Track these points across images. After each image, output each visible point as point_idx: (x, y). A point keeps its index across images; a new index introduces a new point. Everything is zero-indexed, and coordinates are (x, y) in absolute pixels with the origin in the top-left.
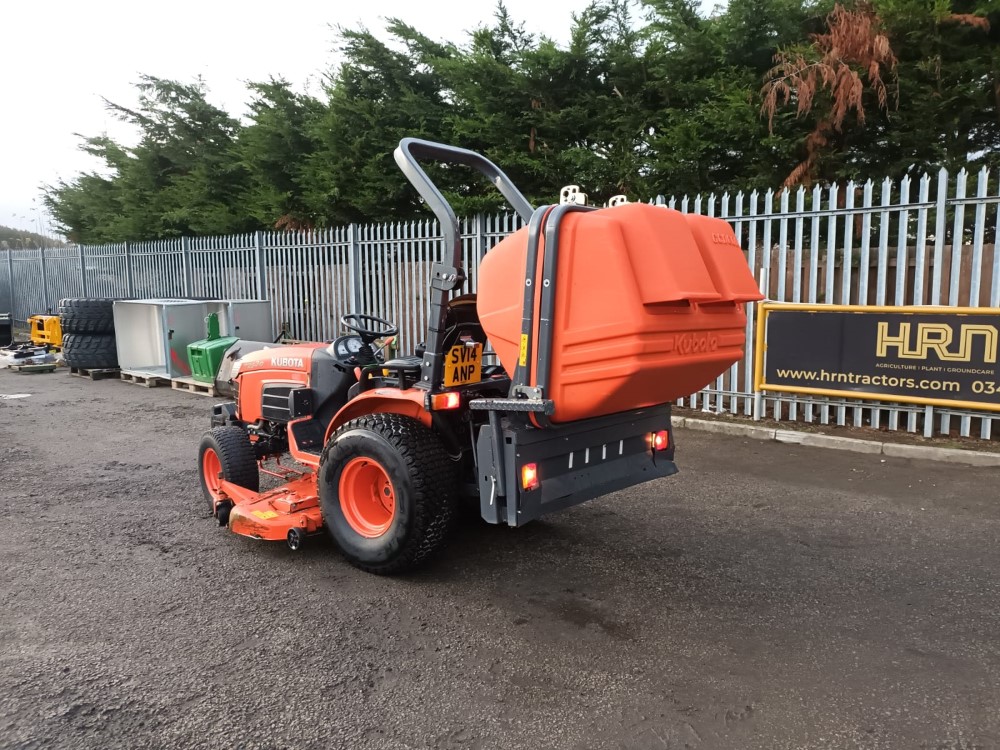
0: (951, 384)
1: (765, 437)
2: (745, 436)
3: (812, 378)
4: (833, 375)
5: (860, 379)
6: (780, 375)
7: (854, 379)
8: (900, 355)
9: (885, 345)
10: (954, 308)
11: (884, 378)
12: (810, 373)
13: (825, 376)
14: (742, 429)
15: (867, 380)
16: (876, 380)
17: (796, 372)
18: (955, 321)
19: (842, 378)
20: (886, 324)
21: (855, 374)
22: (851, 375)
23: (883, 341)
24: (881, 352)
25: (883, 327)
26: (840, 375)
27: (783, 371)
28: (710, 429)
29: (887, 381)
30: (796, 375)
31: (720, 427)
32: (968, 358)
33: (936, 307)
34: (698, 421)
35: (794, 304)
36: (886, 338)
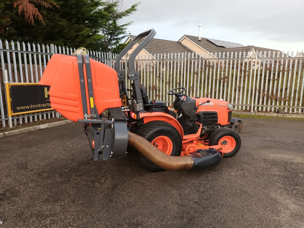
1: (37, 129)
2: (30, 131)
3: (29, 108)
4: (35, 106)
5: (42, 105)
6: (18, 109)
7: (40, 106)
9: (47, 94)
11: (48, 104)
12: (27, 106)
13: (32, 107)
14: (28, 129)
15: (44, 105)
16: (46, 105)
17: (23, 107)
19: (37, 106)
20: (46, 88)
21: (40, 104)
22: (39, 105)
24: (46, 96)
25: (46, 89)
26: (36, 105)
27: (19, 107)
28: (16, 133)
29: (49, 105)
30: (23, 108)
31: (20, 131)
34: (10, 132)
35: (17, 83)
36: (47, 92)
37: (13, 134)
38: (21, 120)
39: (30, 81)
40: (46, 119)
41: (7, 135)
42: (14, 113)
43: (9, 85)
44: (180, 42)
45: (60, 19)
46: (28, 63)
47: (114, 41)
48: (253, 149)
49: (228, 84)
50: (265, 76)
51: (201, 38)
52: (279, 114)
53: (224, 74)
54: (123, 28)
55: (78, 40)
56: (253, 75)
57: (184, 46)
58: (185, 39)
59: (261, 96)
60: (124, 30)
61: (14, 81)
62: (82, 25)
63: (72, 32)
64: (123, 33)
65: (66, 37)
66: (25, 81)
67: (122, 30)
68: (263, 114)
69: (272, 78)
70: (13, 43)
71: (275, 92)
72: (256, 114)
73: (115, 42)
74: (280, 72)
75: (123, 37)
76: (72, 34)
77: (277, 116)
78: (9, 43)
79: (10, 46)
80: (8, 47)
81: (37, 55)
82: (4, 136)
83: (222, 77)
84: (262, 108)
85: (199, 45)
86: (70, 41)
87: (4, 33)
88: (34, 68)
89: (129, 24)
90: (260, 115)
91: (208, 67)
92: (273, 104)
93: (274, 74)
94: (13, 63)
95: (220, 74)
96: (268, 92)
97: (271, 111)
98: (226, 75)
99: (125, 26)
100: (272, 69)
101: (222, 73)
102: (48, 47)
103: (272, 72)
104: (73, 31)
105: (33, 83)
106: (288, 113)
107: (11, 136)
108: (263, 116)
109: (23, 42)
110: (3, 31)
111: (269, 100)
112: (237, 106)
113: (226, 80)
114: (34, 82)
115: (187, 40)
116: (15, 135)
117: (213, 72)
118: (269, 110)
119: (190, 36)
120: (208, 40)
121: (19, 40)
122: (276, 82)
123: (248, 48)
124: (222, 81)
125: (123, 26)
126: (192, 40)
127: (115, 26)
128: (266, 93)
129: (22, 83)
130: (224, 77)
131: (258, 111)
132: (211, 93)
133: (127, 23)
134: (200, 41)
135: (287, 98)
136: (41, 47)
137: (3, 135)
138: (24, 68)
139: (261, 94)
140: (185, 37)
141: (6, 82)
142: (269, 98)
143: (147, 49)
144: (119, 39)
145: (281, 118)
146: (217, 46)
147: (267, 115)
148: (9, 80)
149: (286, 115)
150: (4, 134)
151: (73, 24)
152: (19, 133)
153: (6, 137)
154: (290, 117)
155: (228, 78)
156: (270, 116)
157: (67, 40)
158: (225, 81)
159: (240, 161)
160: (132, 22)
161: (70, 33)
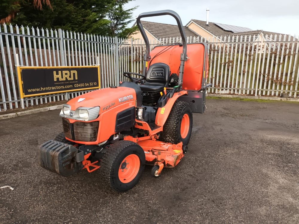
0: (71, 86)
1: (47, 110)
2: (41, 112)
3: (39, 90)
4: (44, 88)
5: (51, 88)
6: (29, 91)
7: (50, 88)
8: (60, 80)
9: (56, 77)
10: (66, 67)
11: (57, 87)
12: (38, 89)
13: (42, 89)
14: (39, 110)
15: (53, 88)
16: (55, 88)
17: (34, 89)
18: (69, 70)
19: (47, 89)
21: (50, 87)
22: (49, 88)
23: (55, 77)
24: (55, 80)
25: (55, 72)
26: (46, 88)
27: (30, 90)
29: (58, 88)
30: (34, 90)
31: (31, 112)
32: (73, 79)
33: (63, 66)
34: (22, 112)
35: (28, 67)
36: (56, 76)
37: (25, 114)
38: (32, 101)
39: (40, 65)
40: (56, 102)
41: (20, 115)
42: (25, 95)
43: (21, 69)
44: (187, 26)
45: (67, 4)
46: (38, 47)
47: (120, 26)
48: (252, 130)
49: (232, 68)
50: (270, 60)
51: (209, 22)
52: (282, 98)
53: (229, 58)
54: (129, 12)
55: (85, 25)
56: (258, 59)
57: (191, 31)
58: (192, 24)
59: (266, 81)
60: (130, 14)
61: (25, 64)
62: (89, 10)
63: (79, 17)
64: (129, 17)
65: (74, 22)
66: (35, 65)
67: (128, 15)
68: (266, 98)
69: (277, 62)
70: (23, 28)
71: (279, 76)
72: (260, 98)
73: (122, 27)
74: (286, 55)
75: (129, 22)
76: (79, 19)
77: (281, 100)
78: (20, 28)
79: (20, 31)
80: (18, 32)
81: (46, 40)
82: (17, 116)
83: (227, 61)
84: (266, 92)
85: (206, 29)
86: (77, 26)
87: (15, 19)
88: (43, 52)
89: (135, 8)
90: (264, 99)
91: (213, 51)
92: (278, 88)
93: (280, 58)
94: (24, 48)
95: (225, 58)
96: (273, 76)
97: (275, 95)
98: (231, 59)
99: (131, 11)
100: (278, 53)
101: (227, 57)
102: (56, 32)
103: (278, 56)
104: (80, 15)
105: (42, 67)
106: (292, 97)
107: (23, 116)
108: (266, 100)
109: (33, 27)
110: (14, 16)
111: (274, 85)
112: (241, 90)
113: (231, 64)
114: (44, 66)
115: (194, 25)
116: (27, 115)
117: (218, 56)
118: (273, 94)
119: (198, 20)
120: (215, 25)
121: (29, 25)
122: (281, 66)
123: (257, 32)
124: (227, 65)
125: (129, 10)
126: (199, 25)
127: (121, 11)
128: (270, 77)
129: (33, 67)
130: (228, 61)
131: (262, 95)
132: (215, 77)
133: (133, 8)
134: (207, 25)
135: (292, 82)
136: (50, 32)
137: (15, 115)
138: (33, 53)
139: (266, 79)
140: (192, 22)
141: (17, 65)
142: (274, 82)
143: (154, 34)
144: (125, 23)
145: (284, 102)
146: (225, 30)
147: (271, 99)
148: (20, 64)
149: (289, 99)
150: (17, 114)
151: (80, 9)
152: (31, 113)
153: (18, 117)
154: (294, 101)
155: (233, 62)
156: (274, 100)
157: (75, 25)
158: (230, 66)
159: (237, 141)
160: (137, 6)
161: (77, 18)
